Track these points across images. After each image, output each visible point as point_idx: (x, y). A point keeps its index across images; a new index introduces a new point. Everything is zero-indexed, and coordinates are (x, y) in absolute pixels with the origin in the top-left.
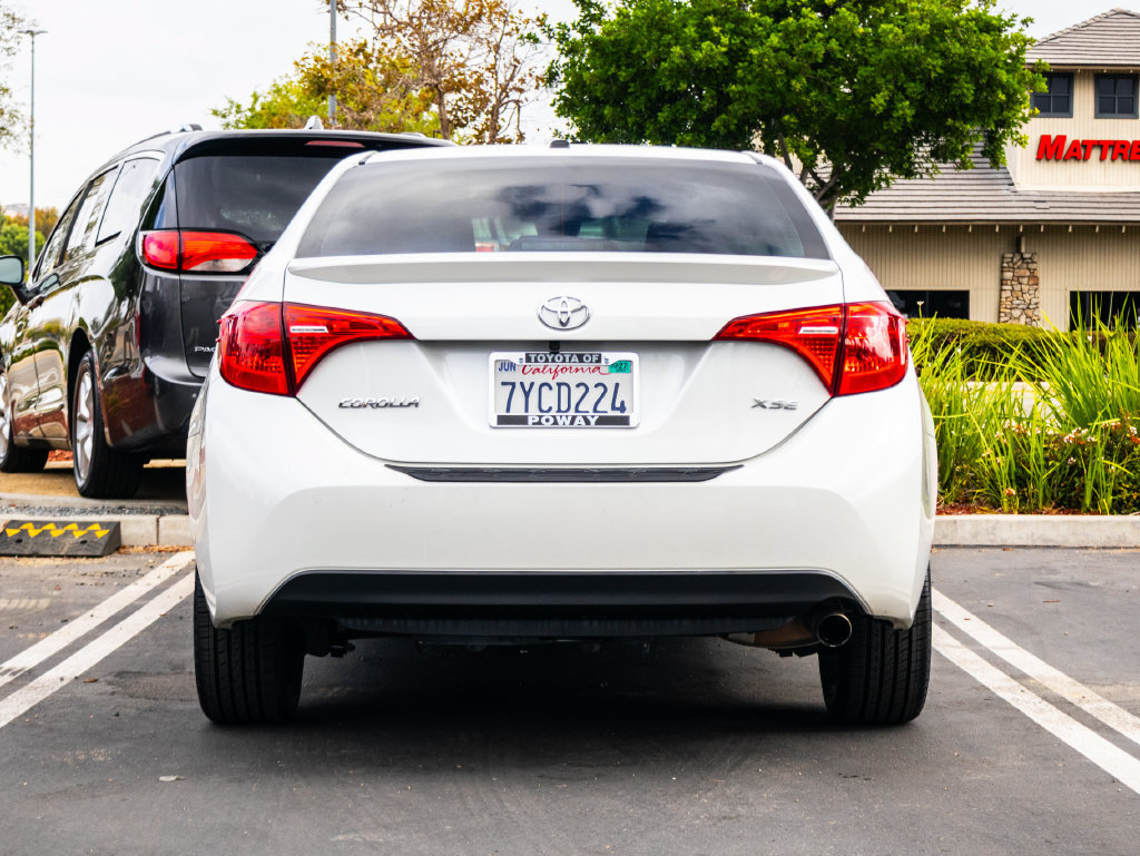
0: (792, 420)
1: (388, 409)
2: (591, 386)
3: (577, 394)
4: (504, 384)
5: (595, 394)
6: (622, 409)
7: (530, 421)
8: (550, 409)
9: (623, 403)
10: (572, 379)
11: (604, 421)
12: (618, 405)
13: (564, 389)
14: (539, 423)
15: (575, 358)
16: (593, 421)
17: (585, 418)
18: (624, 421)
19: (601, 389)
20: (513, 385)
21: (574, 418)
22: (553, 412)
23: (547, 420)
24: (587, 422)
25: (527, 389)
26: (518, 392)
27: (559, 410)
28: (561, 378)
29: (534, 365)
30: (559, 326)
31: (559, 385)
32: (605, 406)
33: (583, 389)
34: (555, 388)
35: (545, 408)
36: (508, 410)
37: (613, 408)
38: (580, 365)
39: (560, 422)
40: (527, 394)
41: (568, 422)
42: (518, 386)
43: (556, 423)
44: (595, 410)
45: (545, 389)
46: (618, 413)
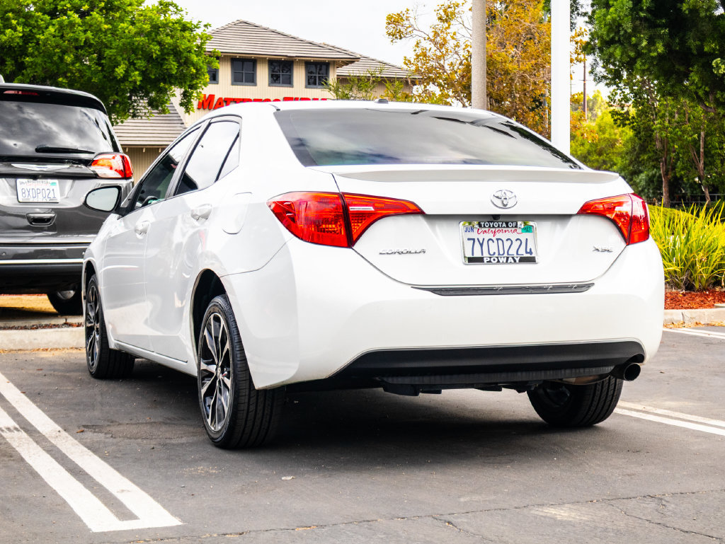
1: (408, 255)
2: (514, 241)
3: (507, 244)
4: (469, 239)
6: (531, 253)
7: (485, 261)
8: (494, 253)
9: (530, 249)
10: (503, 236)
11: (523, 260)
12: (528, 251)
13: (500, 242)
14: (490, 261)
15: (504, 225)
16: (517, 260)
17: (513, 258)
20: (474, 240)
21: (508, 258)
22: (496, 255)
23: (494, 260)
24: (515, 261)
25: (481, 242)
27: (499, 254)
28: (498, 235)
29: (484, 229)
30: (502, 206)
31: (498, 239)
32: (522, 252)
33: (509, 242)
34: (496, 241)
35: (492, 253)
36: (473, 254)
37: (527, 252)
38: (507, 229)
39: (501, 261)
40: (481, 245)
41: (505, 261)
42: (476, 240)
43: (498, 261)
44: (517, 254)
45: (490, 242)
46: (529, 255)
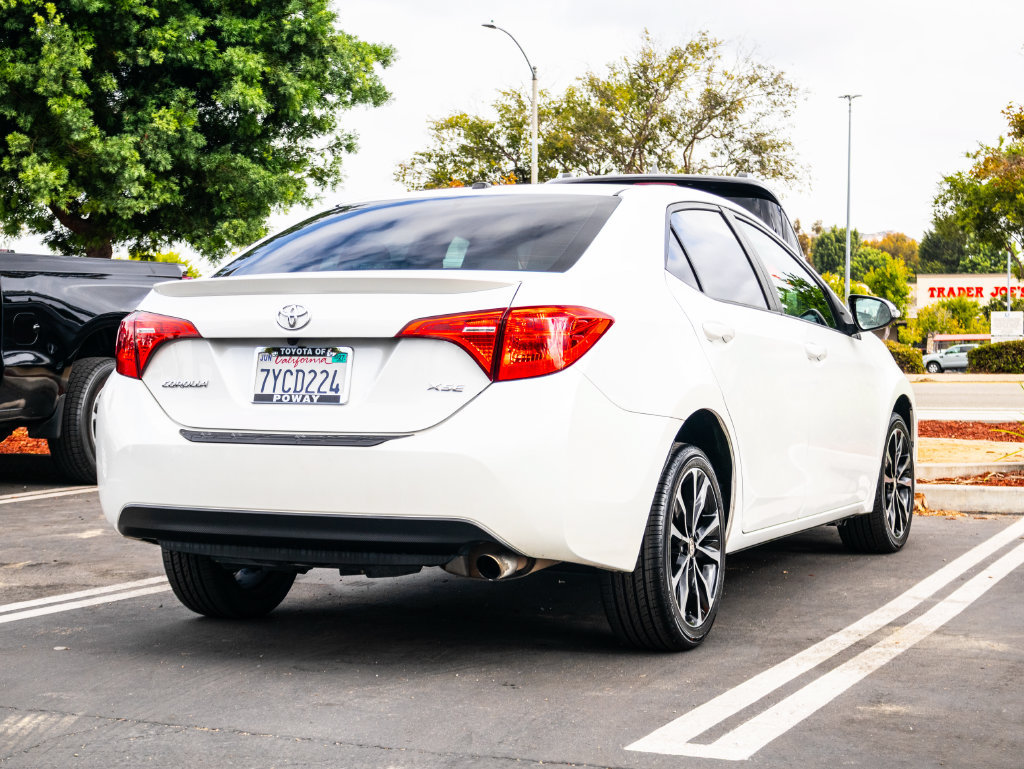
0: (459, 399)
1: (190, 388)
3: (309, 377)
4: (263, 370)
5: (320, 377)
6: (337, 390)
7: (275, 400)
9: (338, 385)
12: (334, 387)
13: (301, 374)
14: (281, 400)
16: (315, 399)
17: (310, 396)
18: (335, 400)
19: (325, 375)
20: (268, 371)
21: (304, 396)
22: (291, 392)
24: (312, 400)
25: (276, 373)
26: (271, 376)
27: (295, 391)
28: (300, 366)
29: (284, 358)
30: (288, 326)
31: (298, 371)
32: (326, 388)
33: (313, 374)
35: (286, 389)
36: (262, 390)
37: (331, 389)
39: (294, 400)
40: (276, 378)
41: (299, 401)
42: (271, 372)
43: (291, 400)
44: (319, 391)
45: (288, 373)
46: (333, 393)
